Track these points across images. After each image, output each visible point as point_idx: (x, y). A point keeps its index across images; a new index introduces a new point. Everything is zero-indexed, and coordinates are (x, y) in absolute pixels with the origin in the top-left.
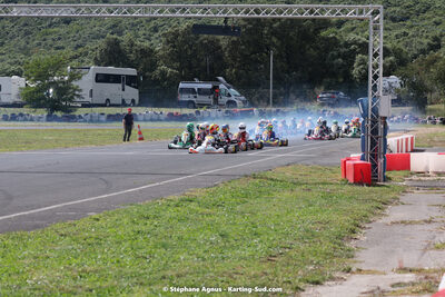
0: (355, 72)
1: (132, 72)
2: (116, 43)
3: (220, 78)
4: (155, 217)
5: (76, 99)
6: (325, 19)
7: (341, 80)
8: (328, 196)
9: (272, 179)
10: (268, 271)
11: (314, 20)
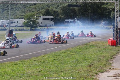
0: (111, 16)
1: (52, 17)
2: (48, 10)
3: (76, 18)
4: (59, 55)
5: (38, 25)
6: (103, 2)
7: (108, 18)
8: (105, 49)
9: (90, 45)
10: (89, 69)
11: (100, 3)
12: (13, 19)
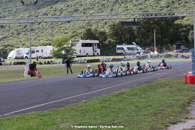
0: (190, 37)
1: (97, 42)
2: (90, 30)
3: (134, 43)
4: (109, 101)
5: (74, 54)
7: (184, 41)
8: (179, 89)
12: (35, 46)
